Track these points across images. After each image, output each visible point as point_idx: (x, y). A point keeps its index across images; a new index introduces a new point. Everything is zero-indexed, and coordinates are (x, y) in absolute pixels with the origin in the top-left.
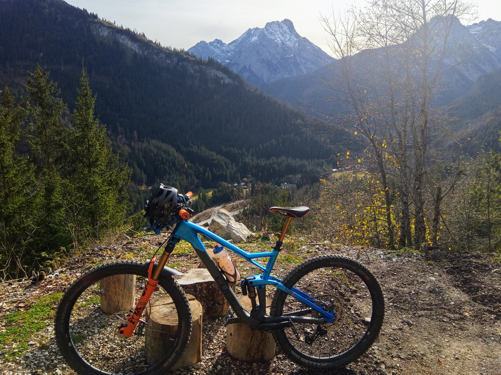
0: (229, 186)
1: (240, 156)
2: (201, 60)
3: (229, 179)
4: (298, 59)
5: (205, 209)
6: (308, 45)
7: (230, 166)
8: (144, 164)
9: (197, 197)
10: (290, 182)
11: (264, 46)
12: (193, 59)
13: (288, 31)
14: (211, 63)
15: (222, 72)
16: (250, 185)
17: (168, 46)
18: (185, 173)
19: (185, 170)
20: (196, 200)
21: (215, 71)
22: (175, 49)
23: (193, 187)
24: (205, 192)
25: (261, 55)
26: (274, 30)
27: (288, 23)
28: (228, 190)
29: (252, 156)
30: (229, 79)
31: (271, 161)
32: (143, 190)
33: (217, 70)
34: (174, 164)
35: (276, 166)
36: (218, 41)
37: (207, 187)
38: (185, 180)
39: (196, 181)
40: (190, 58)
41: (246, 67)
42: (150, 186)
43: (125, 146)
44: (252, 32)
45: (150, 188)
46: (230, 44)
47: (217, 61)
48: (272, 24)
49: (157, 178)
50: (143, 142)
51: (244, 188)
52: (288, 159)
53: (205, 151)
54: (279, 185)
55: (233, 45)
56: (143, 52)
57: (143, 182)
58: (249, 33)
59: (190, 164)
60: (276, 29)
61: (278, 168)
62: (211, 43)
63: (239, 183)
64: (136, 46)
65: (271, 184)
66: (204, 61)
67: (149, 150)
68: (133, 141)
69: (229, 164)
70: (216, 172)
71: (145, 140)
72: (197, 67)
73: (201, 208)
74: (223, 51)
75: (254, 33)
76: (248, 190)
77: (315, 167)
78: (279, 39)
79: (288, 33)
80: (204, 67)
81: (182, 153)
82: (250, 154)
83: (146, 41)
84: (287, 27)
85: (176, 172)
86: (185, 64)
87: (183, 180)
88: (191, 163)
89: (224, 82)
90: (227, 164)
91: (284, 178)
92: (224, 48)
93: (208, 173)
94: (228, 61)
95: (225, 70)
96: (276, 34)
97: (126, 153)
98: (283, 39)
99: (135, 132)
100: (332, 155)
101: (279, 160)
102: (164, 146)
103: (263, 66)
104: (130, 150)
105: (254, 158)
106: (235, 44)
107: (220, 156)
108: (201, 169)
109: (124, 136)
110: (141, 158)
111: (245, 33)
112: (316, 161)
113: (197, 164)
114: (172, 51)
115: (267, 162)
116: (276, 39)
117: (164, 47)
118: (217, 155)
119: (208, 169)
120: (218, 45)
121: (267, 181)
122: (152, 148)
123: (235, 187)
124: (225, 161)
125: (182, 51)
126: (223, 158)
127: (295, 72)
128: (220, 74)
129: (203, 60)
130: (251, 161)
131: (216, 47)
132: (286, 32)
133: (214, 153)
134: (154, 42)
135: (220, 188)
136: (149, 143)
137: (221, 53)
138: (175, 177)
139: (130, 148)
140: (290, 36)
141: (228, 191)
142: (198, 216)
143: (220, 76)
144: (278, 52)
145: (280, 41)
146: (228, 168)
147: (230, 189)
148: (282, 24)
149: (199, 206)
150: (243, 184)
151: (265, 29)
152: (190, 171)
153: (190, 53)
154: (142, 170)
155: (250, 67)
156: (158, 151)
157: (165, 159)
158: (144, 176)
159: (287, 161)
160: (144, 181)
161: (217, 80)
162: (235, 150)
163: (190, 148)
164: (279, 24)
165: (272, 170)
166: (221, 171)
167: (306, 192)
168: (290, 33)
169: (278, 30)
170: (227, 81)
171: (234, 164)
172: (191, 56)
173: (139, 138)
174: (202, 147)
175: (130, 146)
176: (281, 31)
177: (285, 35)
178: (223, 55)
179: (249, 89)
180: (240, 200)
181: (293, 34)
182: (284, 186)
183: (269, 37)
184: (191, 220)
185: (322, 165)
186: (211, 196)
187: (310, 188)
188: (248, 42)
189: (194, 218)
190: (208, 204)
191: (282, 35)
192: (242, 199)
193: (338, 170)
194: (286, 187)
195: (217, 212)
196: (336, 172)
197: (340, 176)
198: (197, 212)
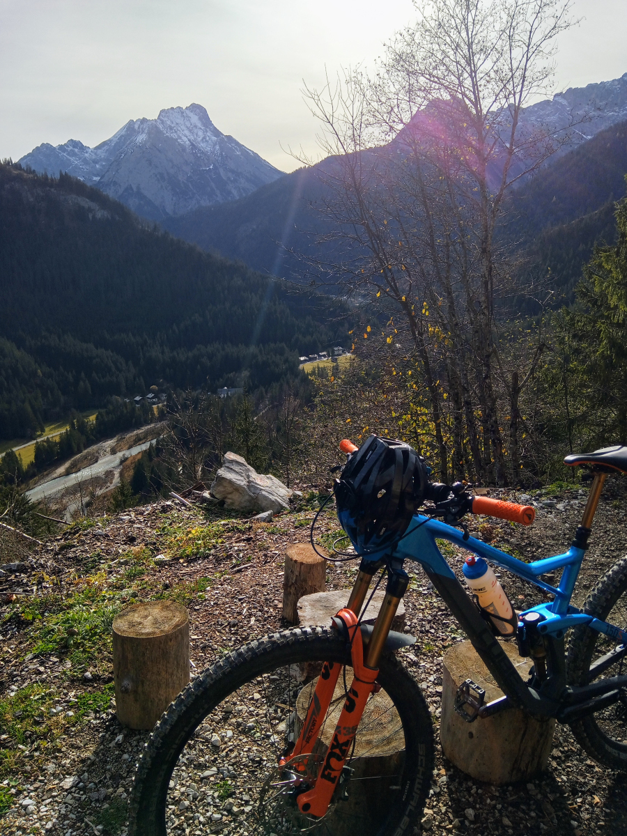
0: (125, 403)
1: (140, 347)
2: (46, 178)
3: (124, 389)
4: (221, 171)
5: (85, 448)
6: (236, 148)
7: (124, 367)
9: (68, 428)
10: (232, 385)
11: (159, 151)
12: (31, 176)
13: (199, 124)
14: (67, 183)
15: (88, 198)
16: (164, 397)
18: (39, 386)
19: (39, 382)
20: (66, 432)
21: (74, 196)
23: (57, 409)
24: (83, 416)
25: (157, 167)
26: (174, 123)
27: (198, 110)
28: (124, 409)
29: (162, 345)
30: (102, 211)
31: (195, 352)
33: (77, 195)
34: (16, 372)
35: (205, 360)
36: (75, 144)
37: (85, 407)
38: (41, 400)
39: (62, 399)
40: (25, 174)
41: (131, 188)
44: (136, 127)
46: (97, 148)
47: (77, 178)
48: (171, 111)
51: (154, 403)
52: (226, 346)
53: (72, 344)
54: (214, 392)
55: (103, 149)
58: (131, 129)
59: (46, 369)
60: (178, 121)
61: (209, 364)
62: (61, 147)
63: (143, 395)
65: (200, 391)
66: (52, 180)
69: (121, 363)
70: (98, 380)
72: (39, 191)
73: (79, 446)
74: (85, 161)
75: (139, 128)
76: (160, 405)
77: (272, 357)
78: (185, 139)
79: (201, 128)
80: (53, 190)
81: (29, 350)
82: (157, 342)
84: (197, 117)
85: (21, 386)
86: (17, 185)
87: (36, 399)
88: (49, 368)
89: (94, 217)
90: (118, 363)
91: (221, 380)
92: (86, 155)
93: (84, 382)
94: (97, 179)
95: (94, 194)
96: (179, 129)
98: (192, 138)
100: (296, 335)
101: (210, 349)
103: (162, 187)
105: (166, 350)
106: (106, 147)
107: (103, 350)
108: (70, 376)
111: (124, 127)
112: (272, 345)
113: (61, 367)
115: (190, 354)
116: (180, 138)
118: (97, 348)
119: (83, 374)
120: (76, 150)
121: (194, 387)
123: (137, 402)
124: (114, 359)
125: (8, 163)
126: (110, 353)
127: (219, 195)
128: (85, 203)
129: (49, 177)
130: (160, 355)
131: (73, 154)
132: (196, 126)
133: (91, 346)
135: (111, 407)
137: (83, 165)
138: (22, 396)
140: (204, 132)
141: (125, 412)
142: (75, 461)
143: (86, 206)
144: (186, 161)
145: (188, 142)
146: (120, 371)
147: (129, 407)
148: (188, 112)
149: (73, 444)
150: (150, 395)
151: (159, 121)
152: (49, 381)
153: (24, 166)
159: (223, 349)
161: (81, 214)
162: (132, 339)
164: (182, 113)
165: (199, 367)
166: (108, 375)
167: (261, 398)
168: (203, 128)
169: (182, 122)
170: (100, 214)
171: (130, 363)
172: (26, 172)
174: (66, 336)
177: (195, 131)
178: (86, 168)
179: (142, 227)
180: (149, 424)
181: (208, 130)
182: (224, 392)
183: (167, 134)
184: (61, 470)
185: (282, 353)
186: (94, 422)
187: (266, 392)
188: (130, 144)
189: (67, 464)
190: (92, 437)
191: (190, 131)
192: (151, 422)
193: (307, 358)
194: (227, 394)
195: (108, 449)
196: (305, 361)
197: (311, 367)
198: (73, 454)
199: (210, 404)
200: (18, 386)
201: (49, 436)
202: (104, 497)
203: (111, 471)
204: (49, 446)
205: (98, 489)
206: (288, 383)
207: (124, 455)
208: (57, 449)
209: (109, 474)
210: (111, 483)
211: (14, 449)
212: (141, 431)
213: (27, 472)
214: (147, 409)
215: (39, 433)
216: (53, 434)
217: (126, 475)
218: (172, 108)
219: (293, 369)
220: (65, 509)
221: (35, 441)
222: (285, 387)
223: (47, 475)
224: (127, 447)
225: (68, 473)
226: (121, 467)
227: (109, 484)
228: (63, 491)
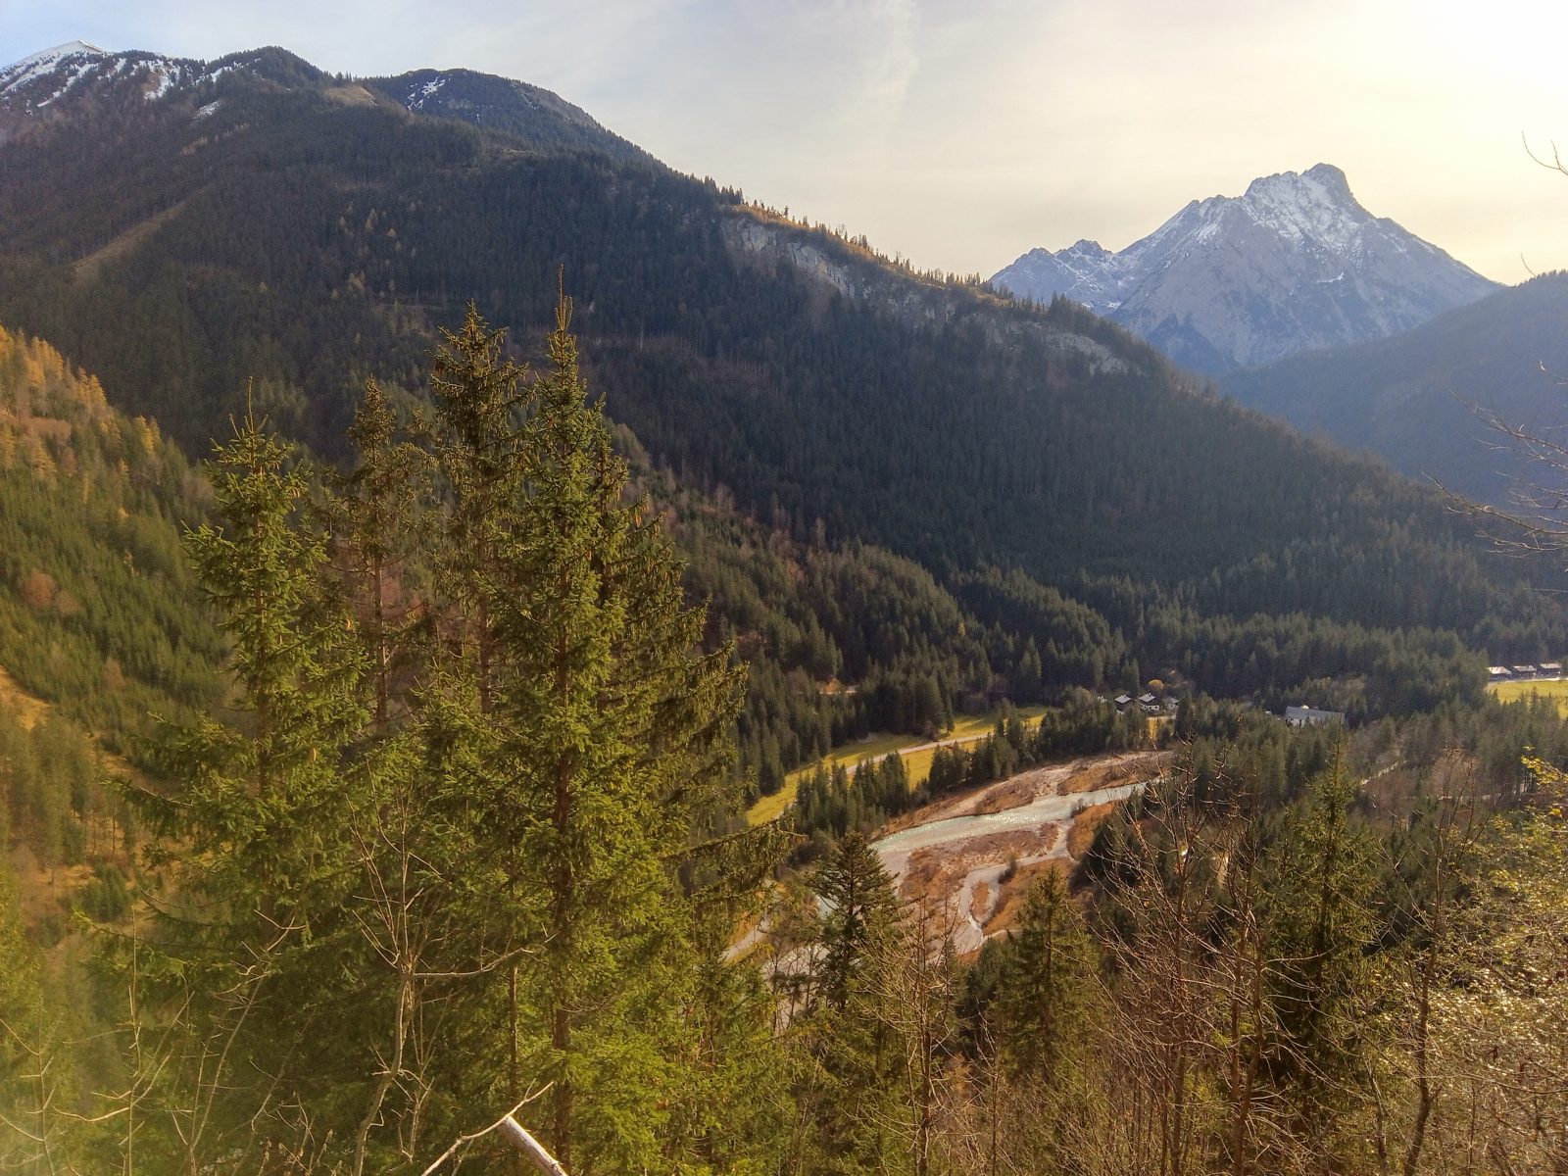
0: (1098, 703)
1: (1141, 605)
2: (1030, 306)
3: (1099, 678)
4: (1360, 285)
5: (1017, 770)
6: (1398, 242)
7: (1106, 637)
8: (839, 617)
9: (992, 731)
10: (1322, 703)
11: (1239, 253)
12: (1006, 302)
13: (1326, 201)
14: (1063, 314)
15: (1093, 338)
16: (1172, 703)
17: (933, 269)
18: (959, 652)
19: (957, 643)
20: (988, 738)
21: (1070, 335)
22: (950, 278)
23: (980, 695)
24: (1020, 716)
25: (1229, 281)
26: (1277, 201)
27: (1329, 177)
28: (1094, 716)
29: (1183, 606)
30: (1115, 360)
31: (1250, 626)
32: (831, 697)
33: (1077, 332)
34: (926, 621)
35: (1268, 644)
36: (1089, 248)
37: (1025, 698)
38: (956, 674)
39: (992, 679)
40: (996, 300)
41: (1174, 319)
42: (852, 684)
43: (788, 562)
44: (1202, 212)
45: (851, 691)
46: (1122, 253)
47: (1080, 305)
48: (1273, 181)
49: (873, 663)
50: (839, 550)
51: (1152, 714)
52: (1318, 622)
53: (1023, 586)
54: (1280, 711)
55: (1135, 253)
56: (859, 293)
57: (831, 672)
58: (1192, 214)
59: (974, 624)
60: (1284, 197)
61: (1276, 653)
62: (1063, 253)
63: (1133, 695)
64: (839, 275)
65: (1249, 704)
66: (1038, 309)
67: (853, 576)
68: (810, 548)
69: (1101, 629)
70: (1056, 654)
71: (845, 546)
72: (1014, 327)
73: (1004, 767)
74: (1101, 276)
75: (1206, 214)
76: (1164, 719)
77: (1421, 657)
78: (1293, 229)
79: (1328, 208)
80: (1036, 325)
81: (953, 590)
82: (1176, 600)
83: (869, 257)
84: (1323, 189)
85: (929, 646)
86: (980, 318)
87: (949, 672)
88: (979, 622)
89: (1097, 370)
90: (1097, 631)
91: (1297, 689)
92: (1103, 264)
93: (1032, 654)
94: (1114, 305)
95: (1105, 333)
96: (1285, 211)
97: (789, 583)
98: (1308, 226)
99: (819, 522)
100: (1487, 619)
101: (1283, 624)
102: (902, 566)
103: (1233, 316)
104: (800, 575)
105: (1191, 615)
106: (1141, 250)
107: (1074, 602)
108: (1010, 641)
109: (787, 532)
110: (831, 599)
111: (1179, 214)
112: (1425, 633)
113: (998, 624)
114: (942, 284)
115: (1239, 630)
116: (1284, 227)
117: (920, 273)
118: (1063, 598)
120: (1087, 257)
121: (1235, 696)
122: (865, 570)
123: (1120, 706)
124: (1091, 620)
125: (973, 282)
126: (1084, 609)
127: (1348, 330)
128: (1087, 346)
129: (1035, 303)
130: (1178, 624)
131: (1082, 264)
132: (1318, 205)
133: (1054, 593)
134: (892, 259)
135: (1070, 706)
136: (856, 556)
137: (1094, 283)
138: (928, 664)
139: (801, 569)
140: (1333, 215)
141: (1095, 720)
142: (994, 793)
143: (1088, 352)
144: (1289, 268)
145: (1298, 235)
146: (1098, 643)
147: (1104, 713)
148: (1306, 180)
149: (996, 761)
150: (1147, 698)
151: (1247, 199)
152: (975, 646)
153: (996, 287)
154: (831, 637)
155: (1188, 319)
156: (880, 579)
157: (898, 606)
158: (836, 655)
159: (1312, 628)
160: (835, 669)
161: (1076, 365)
162: (1128, 587)
163: (977, 574)
164: (1296, 182)
165: (1253, 657)
166: (1075, 648)
167: (1383, 744)
168: (1332, 207)
169: (1292, 199)
170: (1110, 364)
171: (1119, 631)
172: (999, 296)
173: (828, 538)
174: (1015, 572)
175: (801, 561)
176: (1304, 202)
177: (1317, 213)
178: (1099, 287)
179: (1183, 388)
180: (1136, 751)
181: (1343, 210)
182: (1300, 716)
183: (1260, 222)
184: (969, 803)
185: (1446, 651)
186: (1038, 729)
187: (1398, 729)
188: (1184, 243)
189: (980, 796)
190: (1029, 755)
191: (1306, 213)
192: (1142, 749)
193: (1509, 672)
194: (1308, 720)
195: (1054, 784)
196: (1502, 676)
197: (1518, 693)
198: (991, 779)
199: (1266, 736)
200: (926, 647)
201: (959, 740)
202: (1034, 872)
203: (1053, 826)
204: (955, 757)
205: (1025, 854)
206: (1453, 720)
207: (1080, 800)
208: (967, 765)
209: (1048, 830)
210: (1050, 848)
211: (902, 752)
212: (1120, 762)
213: (915, 795)
214: (1136, 725)
215: (943, 731)
216: (967, 736)
217: (1079, 839)
218: (1276, 176)
219: (1469, 692)
220: (964, 876)
221: (934, 745)
222: (1446, 726)
223: (945, 807)
224: (1089, 786)
225: (978, 812)
226: (1072, 822)
227: (1045, 849)
228: (966, 843)
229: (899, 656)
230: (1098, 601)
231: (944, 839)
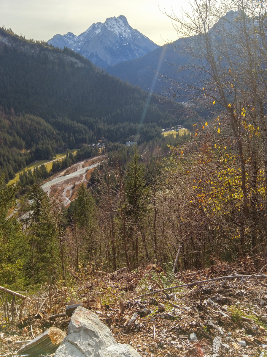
0: (88, 147)
1: (95, 123)
2: (58, 49)
3: (88, 141)
4: (132, 45)
5: (73, 164)
6: (139, 35)
7: (88, 132)
8: (22, 133)
9: (65, 156)
10: (132, 140)
11: (106, 37)
12: (52, 48)
13: (123, 25)
14: (66, 51)
15: (75, 58)
16: (104, 144)
17: (31, 39)
18: (54, 138)
19: (54, 136)
20: (65, 158)
21: (70, 57)
22: (37, 41)
23: (62, 148)
24: (71, 152)
25: (104, 44)
26: (112, 24)
27: (122, 18)
29: (104, 122)
30: (81, 64)
31: (118, 126)
32: (24, 153)
33: (71, 56)
34: (45, 132)
35: (121, 129)
36: (71, 34)
37: (72, 148)
38: (55, 144)
39: (63, 144)
40: (50, 47)
41: (93, 53)
42: (29, 149)
43: (6, 120)
44: (96, 26)
45: (29, 151)
46: (79, 36)
47: (71, 49)
48: (111, 19)
49: (33, 143)
50: (19, 116)
51: (100, 147)
52: (130, 124)
53: (68, 121)
54: (125, 143)
55: (82, 36)
56: (12, 45)
57: (23, 147)
58: (94, 27)
59: (57, 131)
60: (114, 23)
61: (123, 131)
62: (65, 36)
63: (96, 144)
64: (5, 40)
65: (119, 143)
66: (61, 50)
67: (24, 122)
68: (11, 116)
69: (87, 130)
70: (78, 136)
71: (20, 114)
72: (55, 55)
73: (69, 164)
74: (74, 42)
75: (97, 27)
76: (102, 148)
77: (150, 129)
78: (117, 31)
79: (123, 26)
80: (61, 54)
81: (51, 123)
82: (102, 121)
83: (13, 35)
84: (122, 21)
85: (47, 138)
86: (46, 52)
87: (53, 143)
88: (59, 131)
89: (77, 66)
90: (86, 130)
91: (128, 138)
92: (75, 39)
93: (72, 137)
94: (79, 49)
95: (77, 56)
96: (114, 27)
97: (7, 125)
98: (120, 31)
99: (12, 108)
100: (161, 119)
101: (124, 125)
102: (36, 118)
103: (106, 53)
104: (9, 123)
105: (106, 125)
106: (83, 35)
107: (80, 124)
108: (67, 135)
109: (4, 112)
110: (19, 128)
111: (91, 26)
112: (150, 124)
113: (63, 131)
114: (35, 43)
115: (115, 127)
116: (115, 31)
117: (28, 40)
118: (77, 123)
119: (72, 134)
120: (71, 37)
121: (116, 142)
122: (27, 120)
123: (93, 147)
124: (84, 128)
125: (43, 42)
126: (82, 125)
127: (130, 56)
128: (74, 60)
129: (60, 49)
130: (103, 127)
131: (69, 38)
132: (121, 26)
133: (75, 122)
134: (20, 36)
135: (82, 148)
136: (24, 117)
137: (73, 43)
138: (48, 142)
139: (10, 121)
140: (125, 28)
141: (88, 150)
142: (68, 170)
143: (74, 61)
144: (117, 41)
145: (118, 33)
146: (87, 133)
147: (90, 149)
148: (118, 19)
149: (67, 163)
150: (99, 144)
151: (106, 23)
152: (58, 136)
153: (49, 44)
154: (21, 138)
155: (96, 53)
156: (32, 122)
157: (38, 129)
158: (23, 143)
159: (129, 125)
160: (24, 146)
161: (72, 65)
162: (92, 120)
163: (56, 119)
164: (116, 19)
165: (119, 132)
166: (82, 135)
167: (144, 147)
168: (124, 26)
169: (116, 24)
170: (80, 65)
171: (91, 130)
172: (50, 46)
173: (15, 112)
174: (65, 118)
175: (9, 119)
176: (118, 25)
177: (121, 28)
178: (75, 45)
179: (97, 70)
180: (97, 156)
181: (127, 27)
182: (129, 144)
183: (109, 29)
184: (63, 173)
185: (154, 127)
186: (76, 154)
187: (147, 144)
188: (93, 34)
189: (65, 171)
190: (75, 160)
191: (119, 28)
192: (99, 155)
193: (165, 130)
194: (130, 145)
195: (81, 166)
196: (164, 131)
197: (167, 134)
198: (67, 167)
199: (123, 149)
200: (46, 138)
201: (58, 159)
202: (79, 185)
203: (82, 175)
204: (58, 163)
205: (77, 182)
206: (156, 141)
207: (87, 168)
208: (61, 165)
209: (81, 176)
210: (82, 180)
211: (44, 164)
212: (94, 159)
213: (49, 173)
214: (97, 150)
215: (54, 158)
216: (60, 158)
217: (88, 177)
218: (112, 17)
219: (159, 135)
220: (64, 189)
221: (52, 161)
222: (155, 142)
223: (57, 175)
224: (89, 165)
225: (65, 175)
226: (86, 173)
227: (81, 180)
228: (63, 182)
229: (40, 141)
230: (85, 123)
231: (58, 182)
